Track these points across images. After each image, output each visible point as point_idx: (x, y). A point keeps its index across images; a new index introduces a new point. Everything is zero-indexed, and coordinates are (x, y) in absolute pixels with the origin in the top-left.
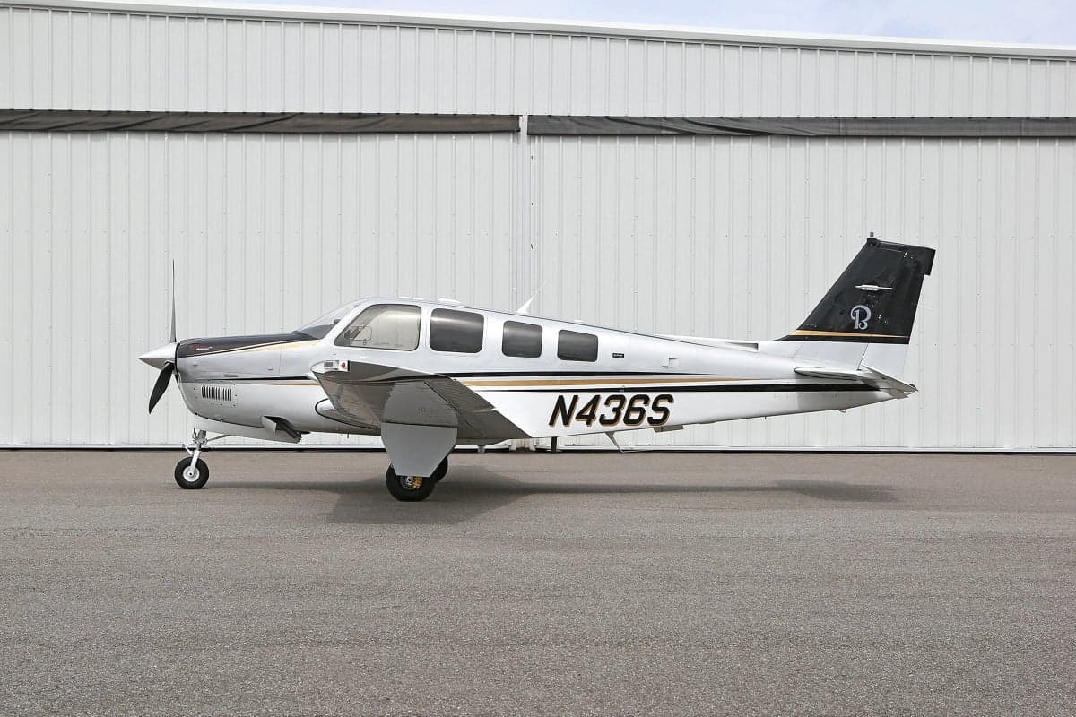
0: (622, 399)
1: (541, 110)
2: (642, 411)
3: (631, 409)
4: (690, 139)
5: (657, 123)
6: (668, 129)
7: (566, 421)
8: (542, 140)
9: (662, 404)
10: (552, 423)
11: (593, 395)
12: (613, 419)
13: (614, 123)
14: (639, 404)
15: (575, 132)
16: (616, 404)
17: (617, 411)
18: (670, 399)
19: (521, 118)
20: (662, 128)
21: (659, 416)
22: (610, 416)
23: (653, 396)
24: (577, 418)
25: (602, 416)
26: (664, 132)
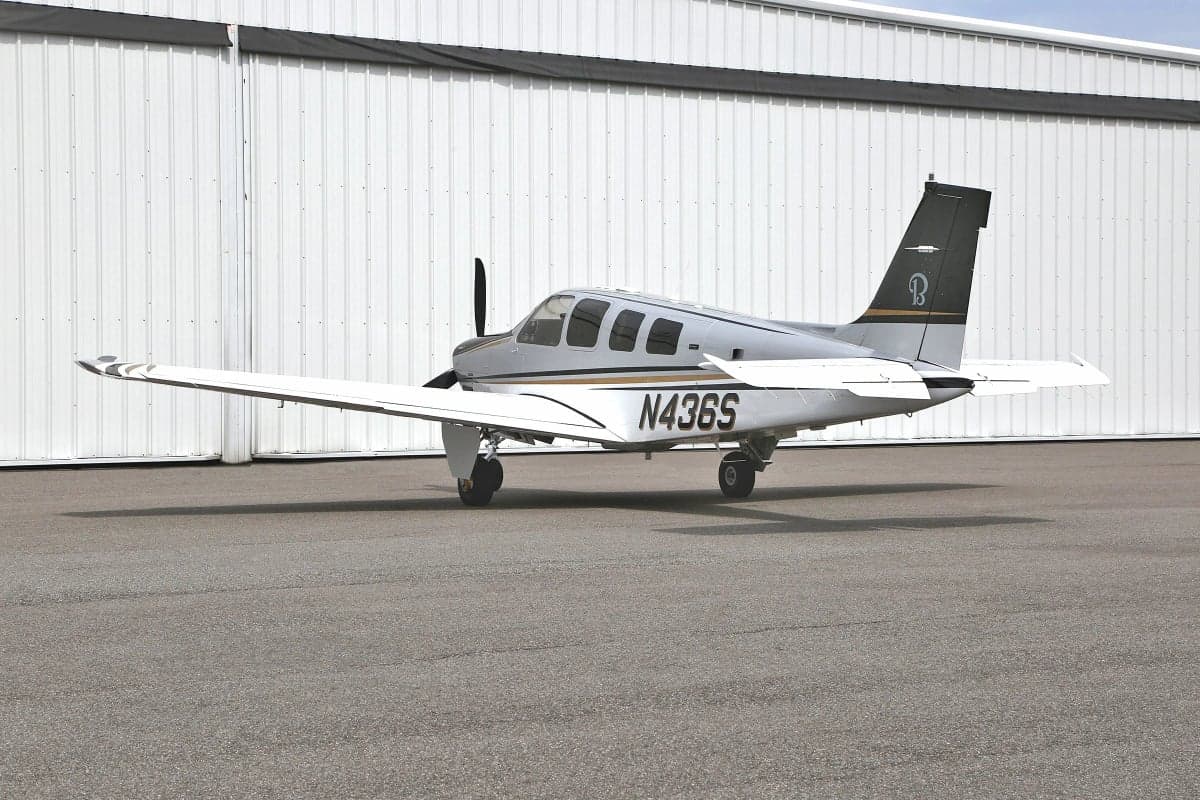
0: (695, 397)
1: (254, 21)
2: (712, 413)
3: (704, 411)
4: (426, 72)
5: (389, 48)
6: (403, 56)
7: (652, 426)
8: (257, 60)
9: (730, 404)
10: (641, 426)
11: (671, 393)
12: (688, 421)
13: (341, 44)
14: (710, 404)
15: (297, 51)
16: (690, 404)
17: (692, 412)
18: (735, 398)
19: (229, 27)
20: (397, 55)
21: (726, 419)
22: (687, 419)
23: (721, 394)
24: (660, 421)
25: (680, 418)
26: (400, 60)
